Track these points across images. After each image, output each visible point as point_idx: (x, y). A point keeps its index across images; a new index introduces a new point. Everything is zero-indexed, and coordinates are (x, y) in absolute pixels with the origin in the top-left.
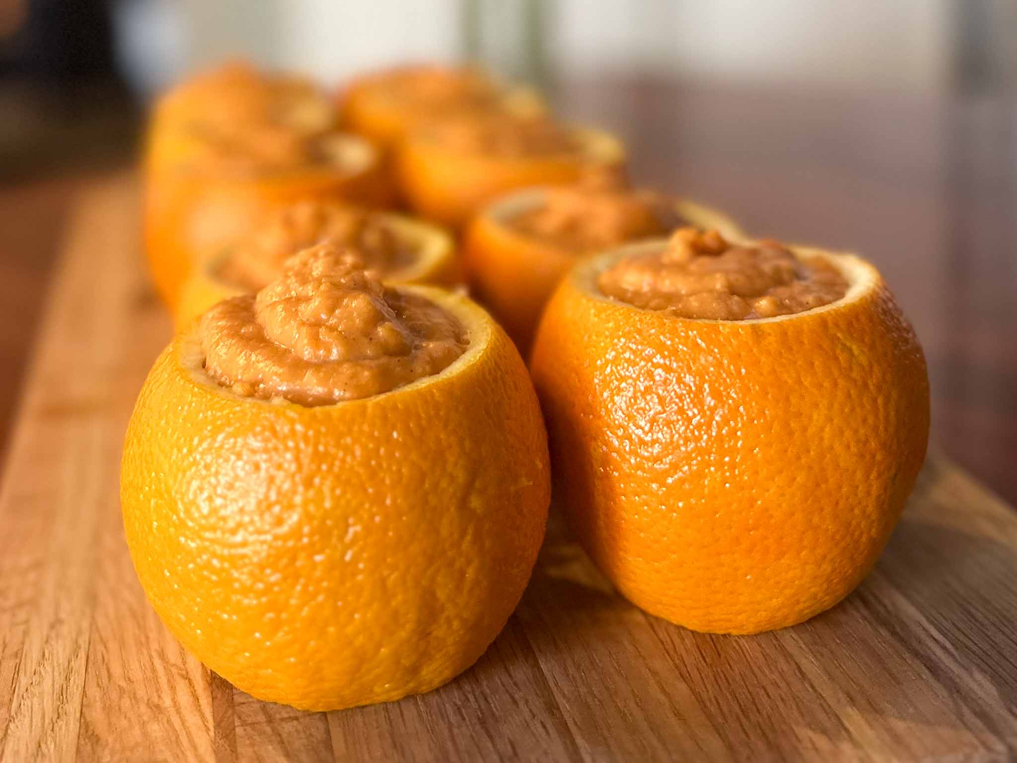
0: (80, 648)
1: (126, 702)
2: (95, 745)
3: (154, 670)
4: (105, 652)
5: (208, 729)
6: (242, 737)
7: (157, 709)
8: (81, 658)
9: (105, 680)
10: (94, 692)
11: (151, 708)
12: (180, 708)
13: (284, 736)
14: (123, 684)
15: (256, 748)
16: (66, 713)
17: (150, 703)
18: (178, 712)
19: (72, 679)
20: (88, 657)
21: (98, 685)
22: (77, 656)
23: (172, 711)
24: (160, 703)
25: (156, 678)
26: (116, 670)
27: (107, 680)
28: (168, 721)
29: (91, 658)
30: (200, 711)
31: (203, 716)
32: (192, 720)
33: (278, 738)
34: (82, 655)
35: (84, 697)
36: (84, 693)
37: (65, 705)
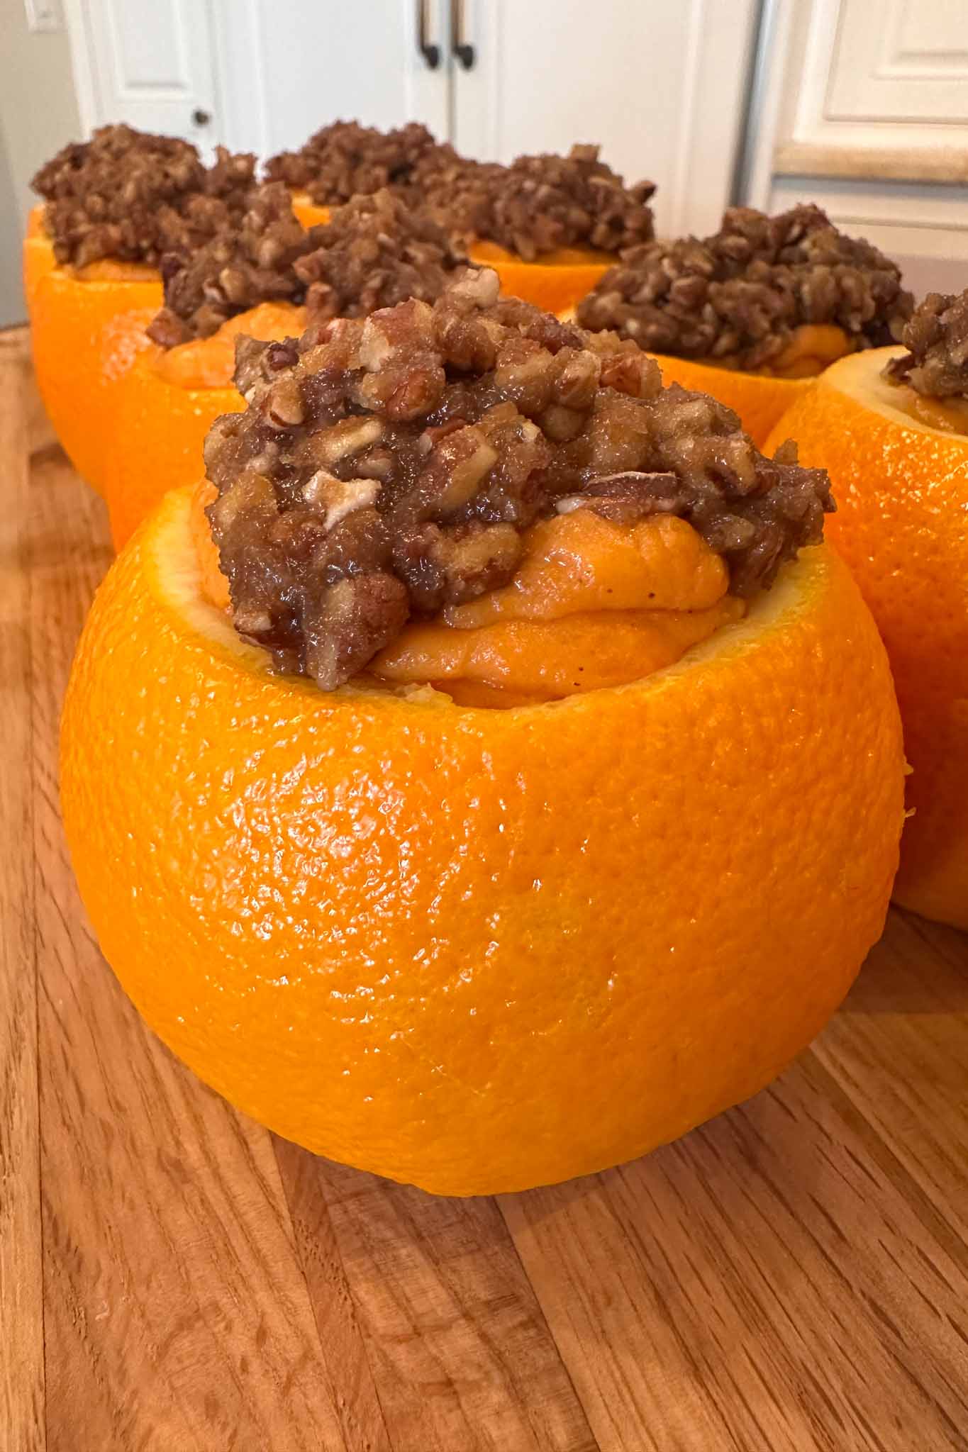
0: (23, 1040)
1: (119, 1161)
2: (75, 1276)
3: (157, 1081)
4: (66, 1043)
5: (279, 1217)
6: (344, 1231)
7: (176, 1170)
8: (27, 1065)
9: (75, 1110)
10: (58, 1141)
11: (168, 1172)
12: (218, 1167)
13: (420, 1219)
14: (108, 1116)
15: (376, 1257)
16: (12, 1198)
17: (163, 1158)
18: (217, 1177)
19: (16, 1111)
20: (38, 1060)
21: (64, 1123)
22: (20, 1057)
23: (204, 1172)
24: (182, 1157)
25: (163, 1097)
26: (92, 1085)
27: (79, 1111)
28: (202, 1201)
29: (44, 1061)
30: (255, 1169)
31: (261, 1181)
32: (245, 1192)
33: (410, 1227)
34: (28, 1055)
35: (43, 1154)
36: (42, 1148)
37: (9, 1176)
